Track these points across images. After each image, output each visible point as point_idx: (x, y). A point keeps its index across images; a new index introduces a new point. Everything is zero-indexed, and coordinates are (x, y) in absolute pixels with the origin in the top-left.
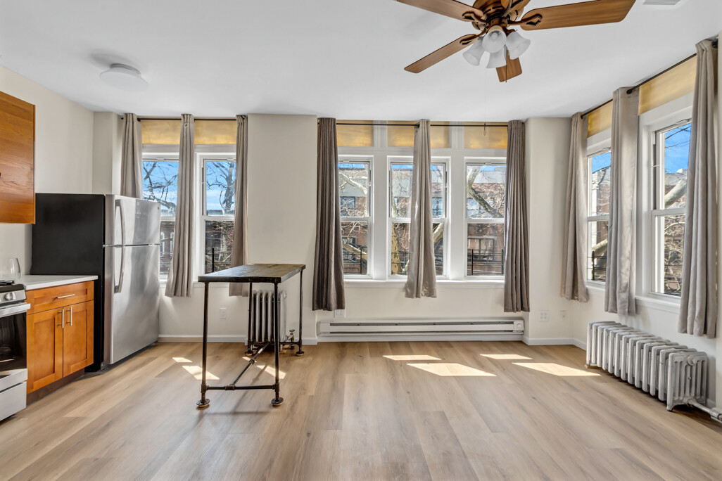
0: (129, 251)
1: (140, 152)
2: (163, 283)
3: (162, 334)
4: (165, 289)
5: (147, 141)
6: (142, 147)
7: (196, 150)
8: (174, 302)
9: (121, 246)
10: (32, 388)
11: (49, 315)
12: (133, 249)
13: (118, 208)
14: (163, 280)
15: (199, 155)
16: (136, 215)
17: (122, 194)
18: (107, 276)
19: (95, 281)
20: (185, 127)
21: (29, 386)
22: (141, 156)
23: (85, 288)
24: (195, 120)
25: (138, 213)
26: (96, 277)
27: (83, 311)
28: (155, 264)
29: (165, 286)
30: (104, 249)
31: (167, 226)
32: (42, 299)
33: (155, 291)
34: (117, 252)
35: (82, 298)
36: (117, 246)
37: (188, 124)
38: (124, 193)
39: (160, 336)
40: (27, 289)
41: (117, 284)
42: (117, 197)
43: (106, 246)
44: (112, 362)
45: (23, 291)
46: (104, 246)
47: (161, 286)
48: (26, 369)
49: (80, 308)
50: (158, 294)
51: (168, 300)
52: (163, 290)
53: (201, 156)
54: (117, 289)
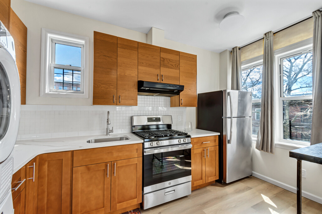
0: (235, 120)
1: (241, 66)
2: (254, 140)
3: (254, 171)
4: (255, 144)
5: (244, 59)
6: (241, 63)
7: (275, 54)
8: (261, 154)
9: (231, 118)
10: (194, 185)
11: (200, 150)
12: (237, 119)
13: (229, 96)
14: (254, 139)
15: (277, 57)
16: (239, 100)
17: (232, 89)
18: (224, 134)
19: (219, 135)
20: (267, 41)
21: (193, 184)
22: (240, 68)
23: (215, 139)
24: (274, 34)
25: (239, 99)
26: (219, 134)
27: (214, 151)
28: (249, 128)
29: (256, 142)
30: (223, 119)
31: (256, 105)
32: (197, 143)
33: (250, 145)
34: (229, 121)
35: (213, 144)
36: (229, 118)
37: (269, 38)
38: (232, 88)
39: (253, 172)
40: (192, 137)
41: (229, 139)
42: (229, 90)
43: (223, 117)
44: (227, 182)
45: (190, 138)
46: (222, 117)
47: (253, 142)
48: (191, 176)
49: (213, 149)
50: (251, 147)
51: (258, 152)
52: (254, 145)
53: (278, 57)
54: (229, 142)
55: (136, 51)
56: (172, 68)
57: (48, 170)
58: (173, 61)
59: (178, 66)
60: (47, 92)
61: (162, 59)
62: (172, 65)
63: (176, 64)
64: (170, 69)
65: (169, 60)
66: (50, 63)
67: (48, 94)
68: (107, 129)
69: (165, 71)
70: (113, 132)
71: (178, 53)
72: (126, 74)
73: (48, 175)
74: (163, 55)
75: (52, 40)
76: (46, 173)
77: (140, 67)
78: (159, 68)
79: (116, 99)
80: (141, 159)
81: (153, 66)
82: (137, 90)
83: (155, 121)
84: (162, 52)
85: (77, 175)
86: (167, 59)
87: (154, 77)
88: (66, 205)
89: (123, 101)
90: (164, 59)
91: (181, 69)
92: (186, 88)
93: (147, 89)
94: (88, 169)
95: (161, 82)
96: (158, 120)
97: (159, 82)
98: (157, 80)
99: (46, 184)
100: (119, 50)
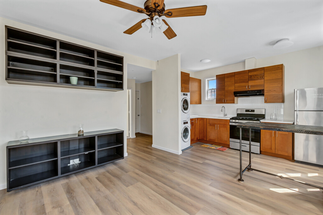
40: (261, 121)
44: (295, 159)
55: (234, 77)
56: (258, 80)
58: (258, 75)
59: (262, 77)
60: (206, 100)
62: (258, 78)
64: (256, 81)
65: (255, 75)
66: (208, 89)
68: (224, 114)
69: (251, 83)
71: (263, 69)
72: (229, 89)
74: (250, 74)
75: (208, 80)
76: (201, 123)
77: (236, 85)
78: (248, 82)
79: (224, 101)
80: (229, 126)
81: (243, 82)
82: (234, 96)
83: (250, 112)
84: (250, 72)
85: (208, 126)
86: (253, 75)
87: (244, 88)
88: (205, 134)
89: (228, 102)
90: (251, 76)
91: (266, 78)
92: (270, 90)
93: (238, 95)
94: (211, 125)
95: (249, 90)
96: (253, 111)
97: (247, 90)
98: (246, 89)
99: (201, 127)
100: (225, 79)
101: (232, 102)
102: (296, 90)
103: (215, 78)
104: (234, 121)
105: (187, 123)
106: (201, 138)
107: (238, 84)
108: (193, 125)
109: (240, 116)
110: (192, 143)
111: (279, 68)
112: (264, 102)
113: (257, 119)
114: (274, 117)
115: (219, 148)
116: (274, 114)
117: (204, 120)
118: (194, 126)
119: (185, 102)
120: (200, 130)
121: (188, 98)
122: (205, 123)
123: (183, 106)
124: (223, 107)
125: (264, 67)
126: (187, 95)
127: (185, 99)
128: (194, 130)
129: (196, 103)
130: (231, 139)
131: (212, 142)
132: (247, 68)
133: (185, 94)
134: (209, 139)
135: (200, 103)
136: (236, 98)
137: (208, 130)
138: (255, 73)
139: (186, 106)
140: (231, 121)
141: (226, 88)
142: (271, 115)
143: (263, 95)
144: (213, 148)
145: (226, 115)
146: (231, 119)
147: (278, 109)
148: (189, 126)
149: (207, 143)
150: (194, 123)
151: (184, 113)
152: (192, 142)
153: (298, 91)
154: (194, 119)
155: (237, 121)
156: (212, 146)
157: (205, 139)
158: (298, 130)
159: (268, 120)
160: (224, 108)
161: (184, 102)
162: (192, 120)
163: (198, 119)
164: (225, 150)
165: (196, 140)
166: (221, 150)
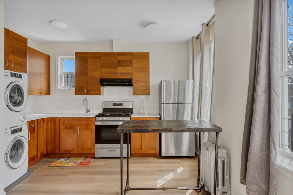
19: (159, 118)
26: (159, 116)
40: (132, 117)
55: (99, 59)
56: (126, 66)
57: (51, 126)
58: (127, 61)
59: (131, 64)
60: (59, 88)
61: (118, 61)
62: (126, 64)
63: (129, 63)
64: (125, 67)
65: (124, 60)
66: (61, 72)
67: (60, 89)
68: (86, 109)
69: (120, 70)
70: (90, 111)
71: (131, 54)
72: (93, 75)
73: (50, 128)
74: (119, 58)
75: (62, 59)
76: (50, 127)
77: (102, 69)
78: (116, 68)
79: (87, 91)
80: (94, 127)
81: (111, 67)
82: (100, 85)
83: (118, 105)
84: (118, 56)
85: (62, 130)
86: (122, 60)
87: (112, 75)
88: (57, 143)
89: (91, 92)
90: (120, 61)
91: (134, 66)
92: (138, 80)
93: (105, 83)
94: (67, 128)
95: (118, 78)
96: (121, 104)
97: (116, 78)
98: (114, 76)
99: (49, 132)
100: (89, 60)
101: (97, 92)
102: (162, 81)
103: (74, 57)
104: (101, 119)
105: (21, 130)
106: (49, 152)
107: (105, 69)
108: (34, 132)
109: (107, 112)
110: (32, 165)
111: (146, 56)
112: (133, 94)
113: (126, 115)
114: (142, 110)
115: (81, 163)
116: (142, 107)
117: (55, 121)
118: (36, 134)
119: (17, 90)
120: (47, 138)
121: (24, 82)
122: (57, 126)
123: (11, 97)
124: (85, 100)
125: (133, 53)
126: (20, 76)
127: (16, 85)
128: (36, 140)
129: (41, 94)
130: (97, 145)
131: (69, 155)
132: (116, 50)
133: (16, 74)
134: (64, 151)
135: (48, 93)
136: (102, 87)
137: (63, 135)
138: (124, 58)
139: (17, 98)
140: (97, 119)
141: (90, 74)
142: (140, 108)
143: (132, 85)
144: (70, 164)
145: (89, 111)
146: (96, 116)
147: (144, 102)
148: (24, 135)
149: (59, 158)
150: (36, 128)
151: (13, 112)
152: (32, 162)
153: (164, 83)
154: (36, 122)
155: (105, 119)
156: (69, 161)
157: (57, 152)
158: (188, 129)
159: (136, 114)
160: (87, 100)
161: (13, 90)
162: (31, 123)
163: (43, 120)
164: (89, 162)
165: (39, 156)
166: (84, 164)
